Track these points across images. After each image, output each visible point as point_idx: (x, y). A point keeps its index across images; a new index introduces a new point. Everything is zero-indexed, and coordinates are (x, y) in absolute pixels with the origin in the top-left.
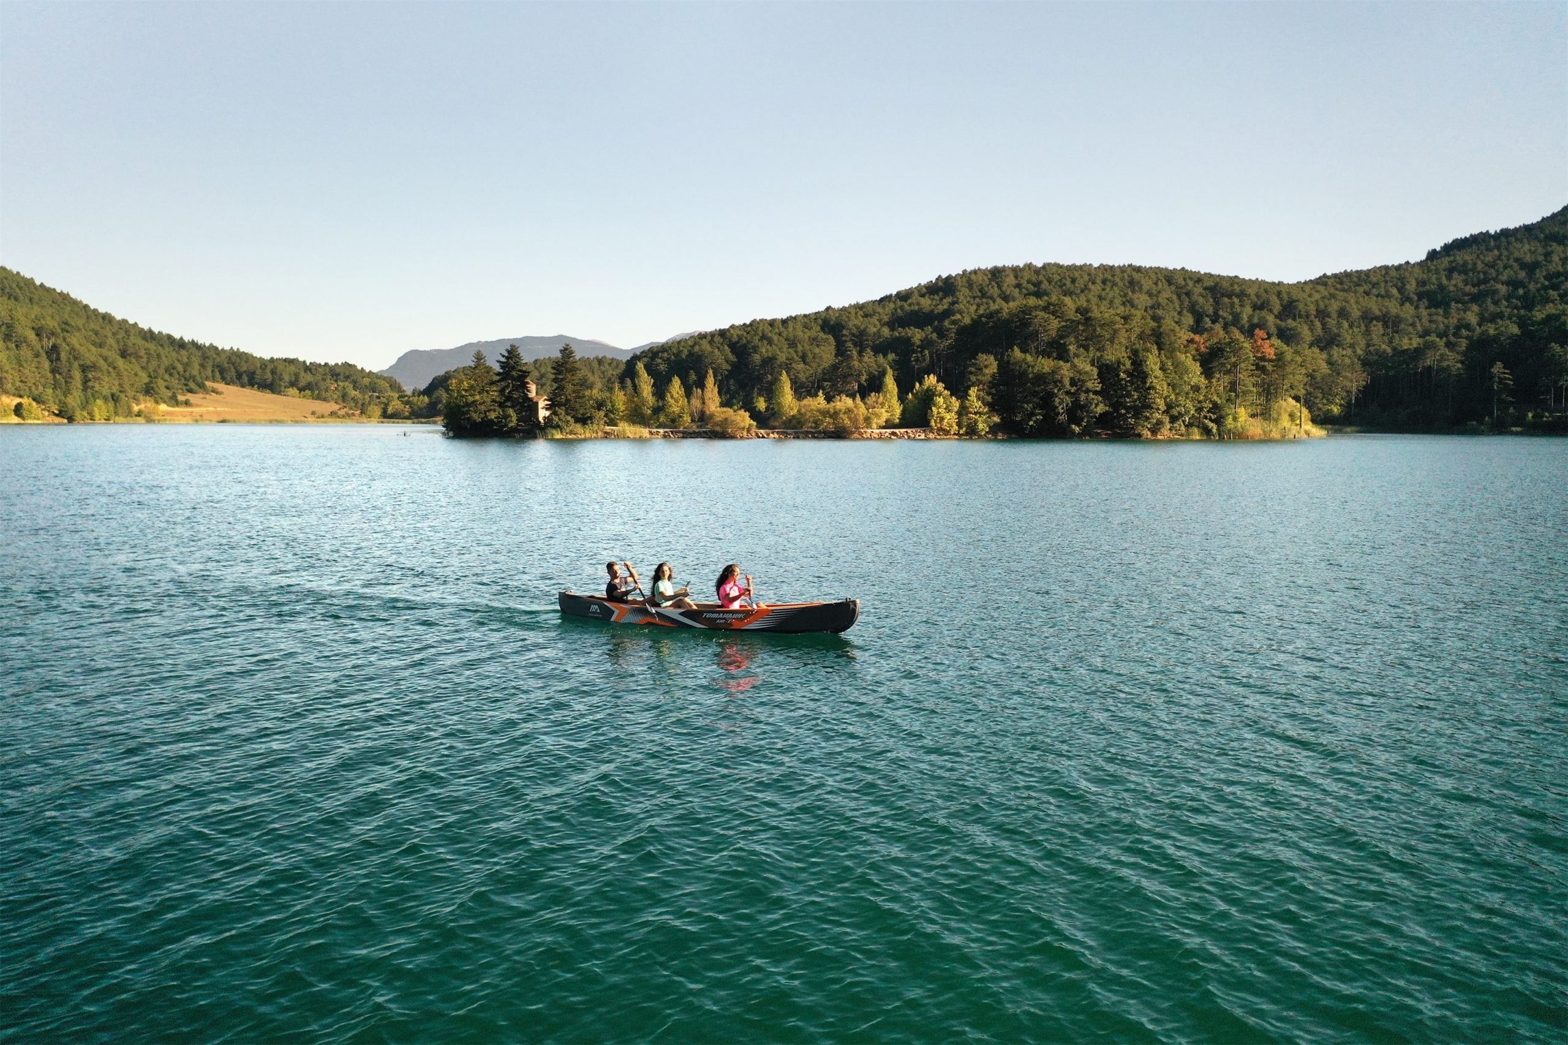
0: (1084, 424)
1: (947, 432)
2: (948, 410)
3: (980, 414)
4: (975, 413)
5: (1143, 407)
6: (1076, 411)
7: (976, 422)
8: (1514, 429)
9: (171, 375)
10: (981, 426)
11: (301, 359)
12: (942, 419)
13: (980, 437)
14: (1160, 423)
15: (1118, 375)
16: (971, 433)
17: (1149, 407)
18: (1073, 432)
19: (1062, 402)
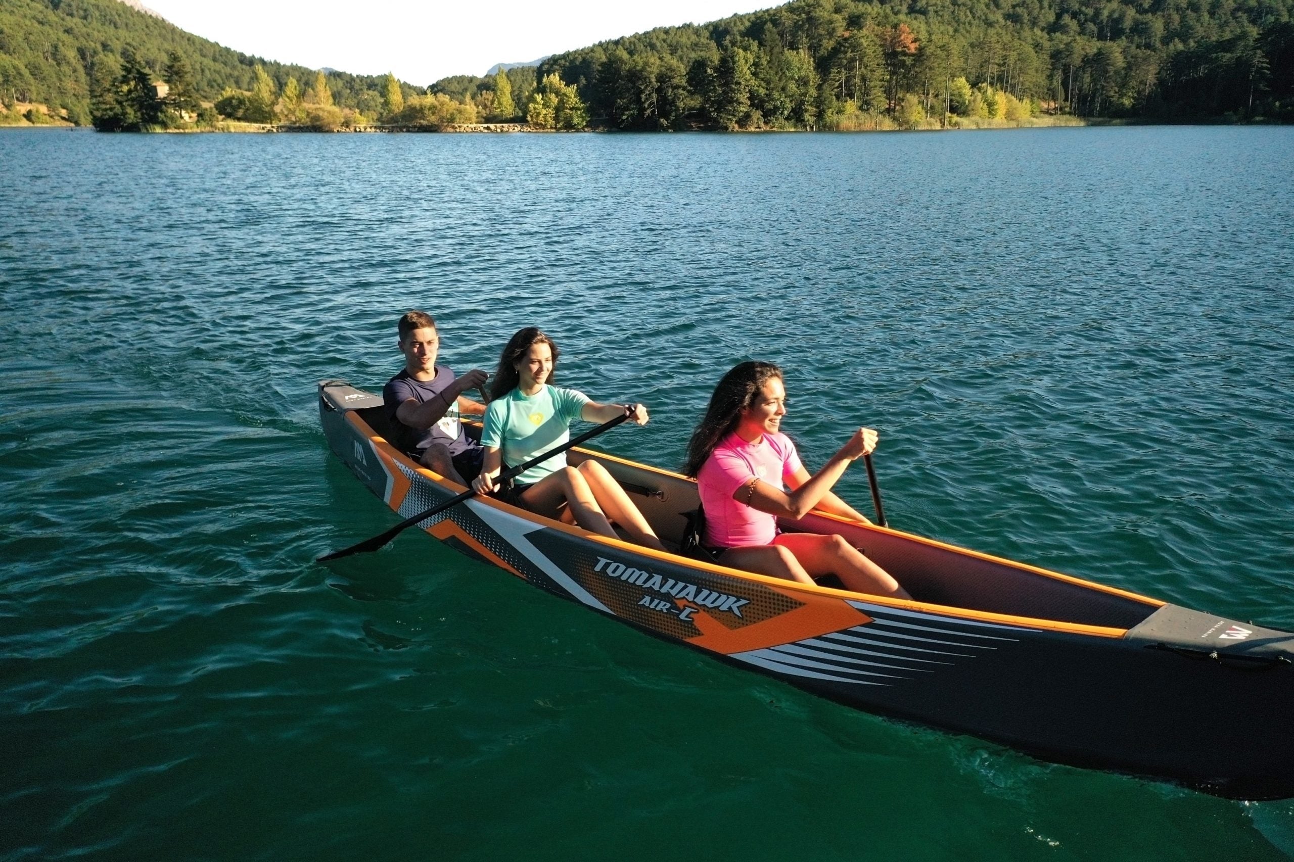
0: (672, 118)
1: (544, 127)
2: (546, 106)
3: (577, 109)
4: (571, 109)
5: (725, 102)
6: (665, 105)
7: (571, 117)
8: (1257, 118)
9: (212, 87)
10: (576, 121)
11: (348, 72)
12: (538, 114)
13: (578, 131)
14: (747, 116)
15: (706, 72)
16: (569, 126)
17: (731, 101)
18: (662, 126)
19: (650, 98)
